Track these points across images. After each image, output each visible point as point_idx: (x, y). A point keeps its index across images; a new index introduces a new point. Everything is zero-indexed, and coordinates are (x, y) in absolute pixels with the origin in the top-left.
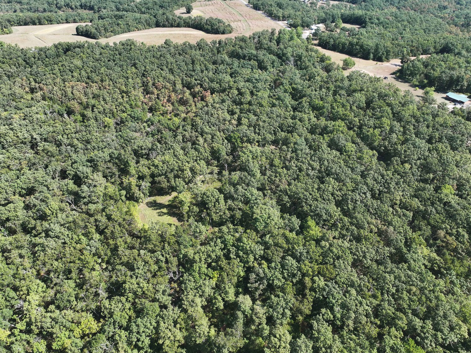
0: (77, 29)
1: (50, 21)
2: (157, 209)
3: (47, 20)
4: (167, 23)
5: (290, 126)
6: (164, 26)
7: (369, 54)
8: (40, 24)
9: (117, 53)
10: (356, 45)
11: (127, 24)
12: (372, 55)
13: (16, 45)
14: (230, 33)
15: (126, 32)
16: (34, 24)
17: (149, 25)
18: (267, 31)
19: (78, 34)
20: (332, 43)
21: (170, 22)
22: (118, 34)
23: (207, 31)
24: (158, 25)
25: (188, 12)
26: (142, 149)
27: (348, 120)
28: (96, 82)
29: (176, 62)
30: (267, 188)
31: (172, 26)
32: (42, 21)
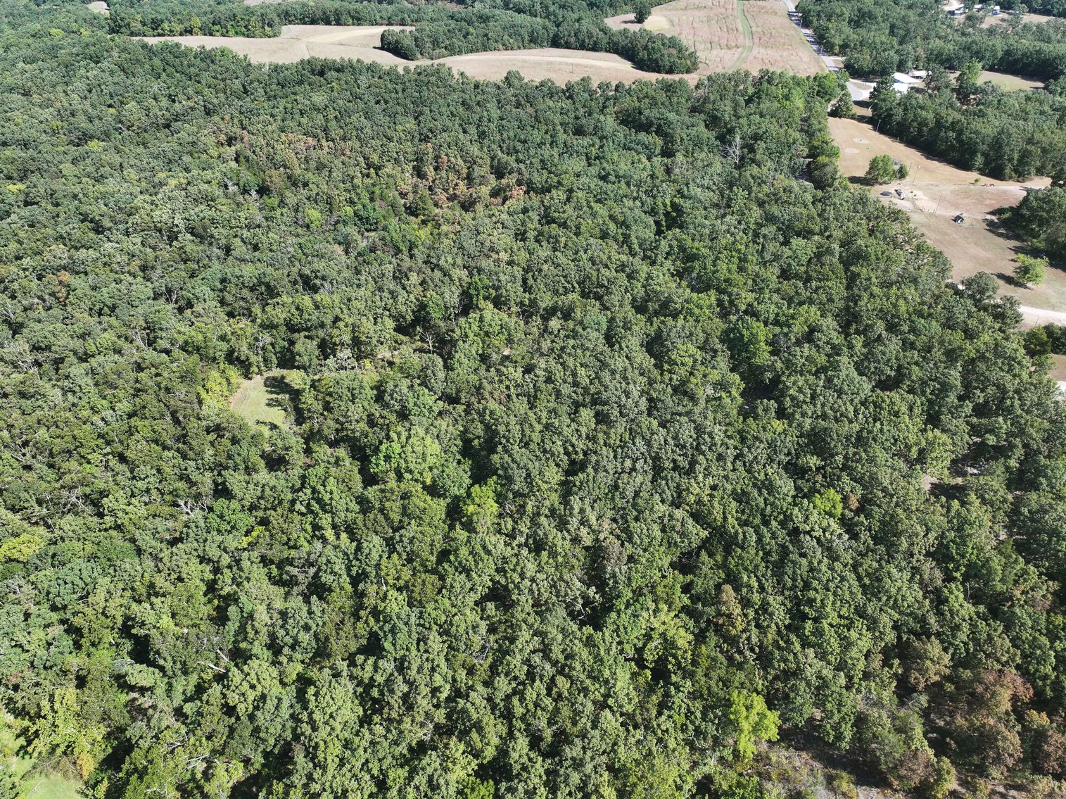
0: (383, 36)
1: (359, 19)
2: (271, 392)
3: (353, 18)
4: (573, 40)
5: (602, 286)
6: (568, 46)
7: (973, 153)
8: (338, 23)
9: (399, 87)
10: (947, 128)
11: (486, 35)
12: (979, 160)
13: (246, 57)
14: (688, 71)
15: (477, 51)
16: (328, 23)
17: (534, 41)
18: (747, 74)
19: (382, 48)
20: (899, 118)
21: (581, 37)
22: (460, 53)
23: (640, 65)
24: (555, 43)
25: (640, 20)
26: (316, 277)
27: (730, 295)
28: (333, 141)
29: (502, 119)
30: (463, 401)
31: (583, 47)
32: (343, 18)
